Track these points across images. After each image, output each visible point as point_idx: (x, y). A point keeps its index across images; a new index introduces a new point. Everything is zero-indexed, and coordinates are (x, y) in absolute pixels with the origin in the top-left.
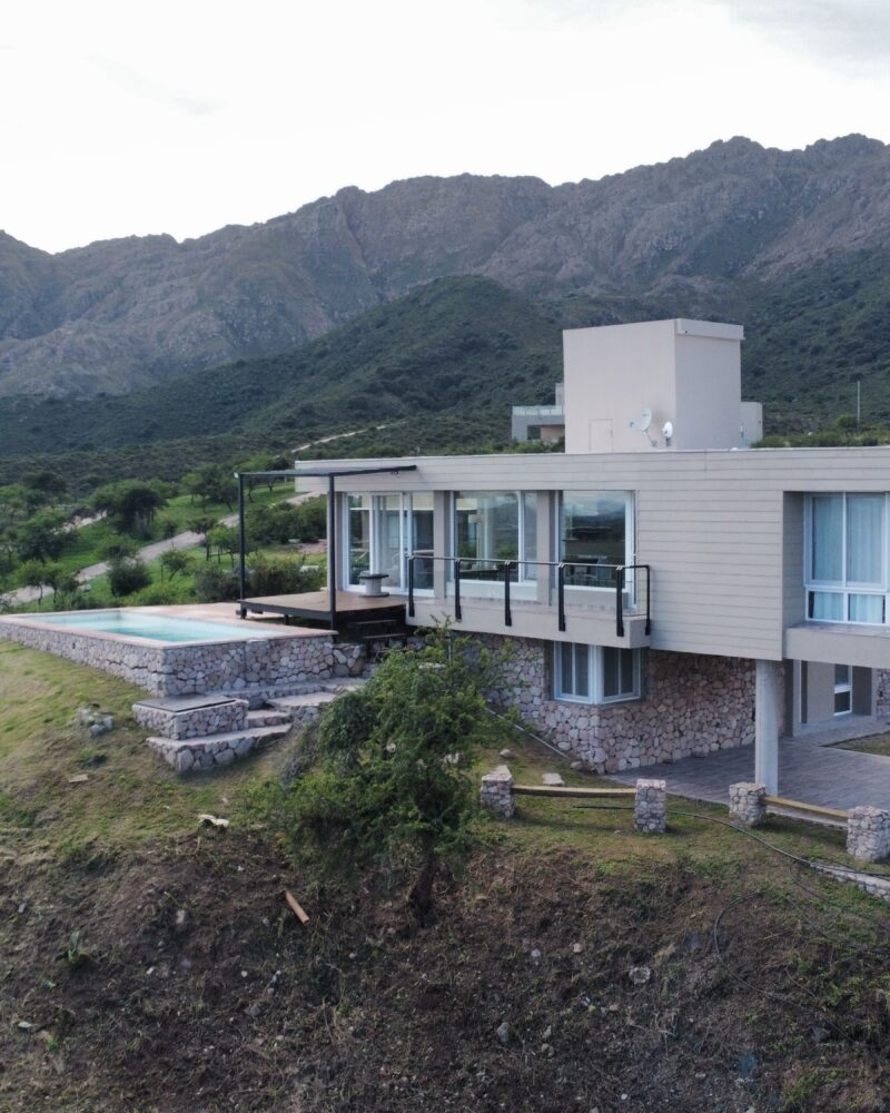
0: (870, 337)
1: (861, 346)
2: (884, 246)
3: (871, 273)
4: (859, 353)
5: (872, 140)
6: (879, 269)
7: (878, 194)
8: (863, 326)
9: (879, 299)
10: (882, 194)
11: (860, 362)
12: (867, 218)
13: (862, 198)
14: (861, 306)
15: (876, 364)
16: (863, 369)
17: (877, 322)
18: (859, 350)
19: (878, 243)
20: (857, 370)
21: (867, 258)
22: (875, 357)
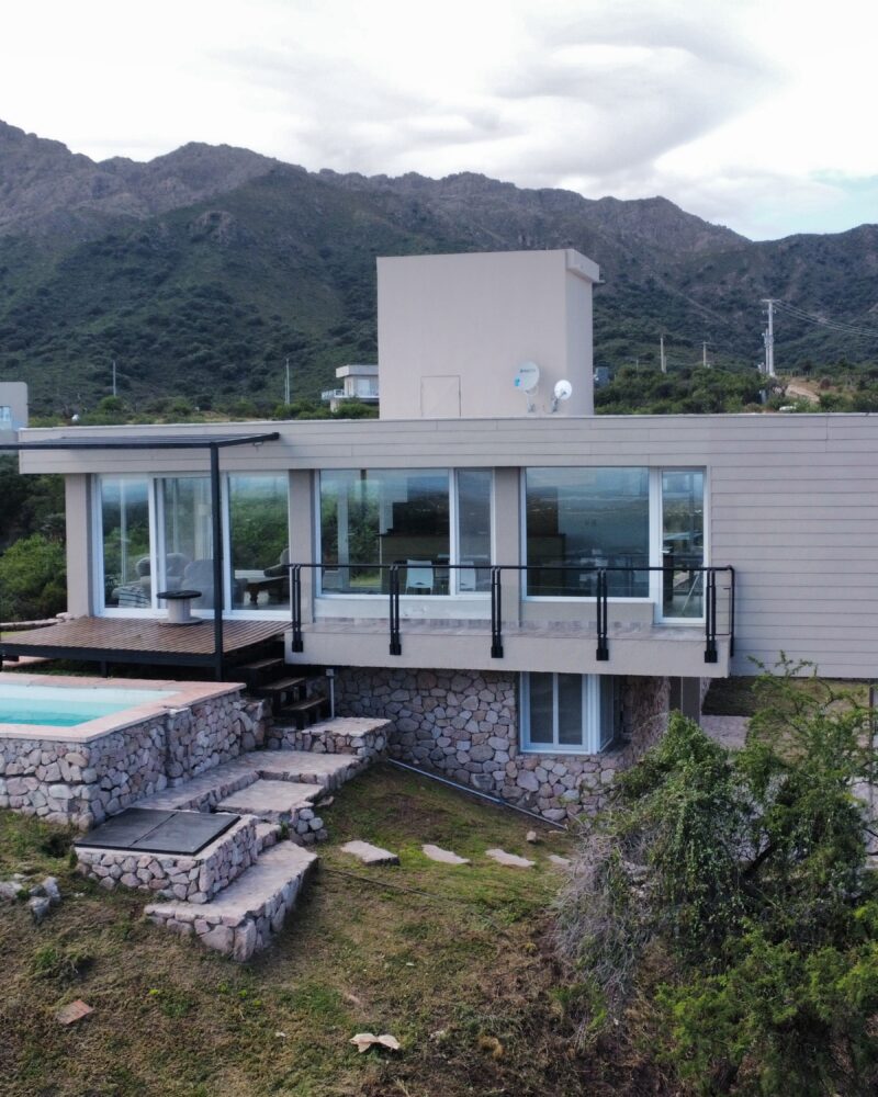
0: (20, 323)
1: (14, 332)
2: (31, 233)
3: (18, 259)
4: (12, 339)
5: (13, 127)
6: (26, 257)
7: (21, 181)
8: (14, 312)
9: (29, 286)
10: (26, 181)
11: (13, 349)
12: (11, 204)
13: (6, 184)
14: (11, 292)
15: (32, 350)
16: (18, 355)
17: (29, 309)
18: (13, 336)
19: (24, 230)
20: (13, 355)
21: (13, 244)
22: (28, 344)
